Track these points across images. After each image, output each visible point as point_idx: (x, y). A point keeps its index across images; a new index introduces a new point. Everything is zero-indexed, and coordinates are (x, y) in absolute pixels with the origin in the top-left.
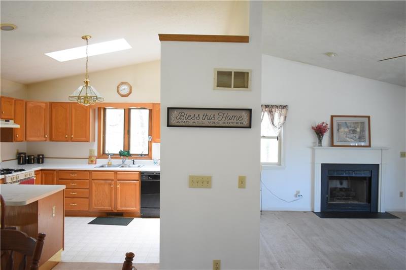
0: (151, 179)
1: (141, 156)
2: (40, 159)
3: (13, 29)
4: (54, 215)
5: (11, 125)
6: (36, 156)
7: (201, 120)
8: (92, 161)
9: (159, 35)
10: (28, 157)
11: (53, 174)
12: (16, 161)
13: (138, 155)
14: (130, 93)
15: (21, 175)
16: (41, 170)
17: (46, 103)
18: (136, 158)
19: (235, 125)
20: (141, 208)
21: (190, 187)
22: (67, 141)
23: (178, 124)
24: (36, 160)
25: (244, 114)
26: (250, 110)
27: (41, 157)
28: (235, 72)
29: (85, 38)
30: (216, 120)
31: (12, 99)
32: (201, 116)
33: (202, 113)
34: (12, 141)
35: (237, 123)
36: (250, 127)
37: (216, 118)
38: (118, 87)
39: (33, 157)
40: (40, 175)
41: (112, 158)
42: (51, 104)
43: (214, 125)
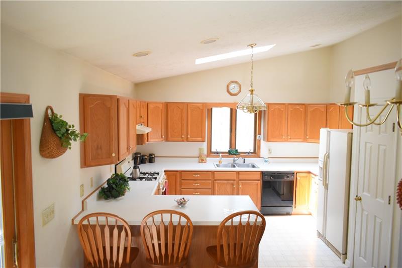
0: (272, 179)
1: (248, 154)
6: (148, 156)
8: (202, 160)
11: (175, 175)
13: (245, 153)
14: (240, 91)
17: (162, 103)
18: (246, 157)
20: (261, 206)
22: (183, 141)
38: (228, 87)
41: (223, 156)
42: (167, 105)
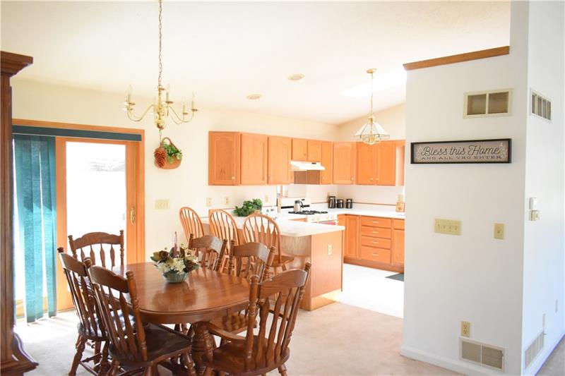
2: (348, 204)
3: (301, 78)
4: (330, 253)
5: (318, 167)
6: (345, 201)
7: (448, 155)
8: (399, 209)
9: (404, 65)
10: (338, 200)
11: (355, 220)
12: (327, 204)
15: (323, 217)
16: (346, 215)
17: (352, 143)
19: (490, 160)
21: (436, 232)
23: (424, 161)
24: (345, 205)
25: (501, 145)
26: (509, 141)
27: (349, 201)
28: (490, 95)
29: (370, 72)
30: (466, 155)
31: (319, 141)
32: (449, 151)
33: (449, 146)
34: (319, 184)
35: (492, 157)
36: (509, 161)
37: (448, 153)
39: (341, 201)
40: (344, 220)
42: (357, 145)
43: (464, 160)
